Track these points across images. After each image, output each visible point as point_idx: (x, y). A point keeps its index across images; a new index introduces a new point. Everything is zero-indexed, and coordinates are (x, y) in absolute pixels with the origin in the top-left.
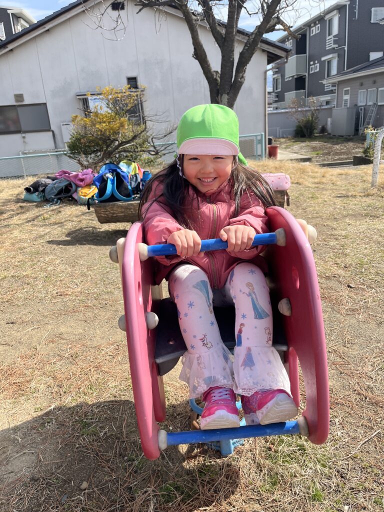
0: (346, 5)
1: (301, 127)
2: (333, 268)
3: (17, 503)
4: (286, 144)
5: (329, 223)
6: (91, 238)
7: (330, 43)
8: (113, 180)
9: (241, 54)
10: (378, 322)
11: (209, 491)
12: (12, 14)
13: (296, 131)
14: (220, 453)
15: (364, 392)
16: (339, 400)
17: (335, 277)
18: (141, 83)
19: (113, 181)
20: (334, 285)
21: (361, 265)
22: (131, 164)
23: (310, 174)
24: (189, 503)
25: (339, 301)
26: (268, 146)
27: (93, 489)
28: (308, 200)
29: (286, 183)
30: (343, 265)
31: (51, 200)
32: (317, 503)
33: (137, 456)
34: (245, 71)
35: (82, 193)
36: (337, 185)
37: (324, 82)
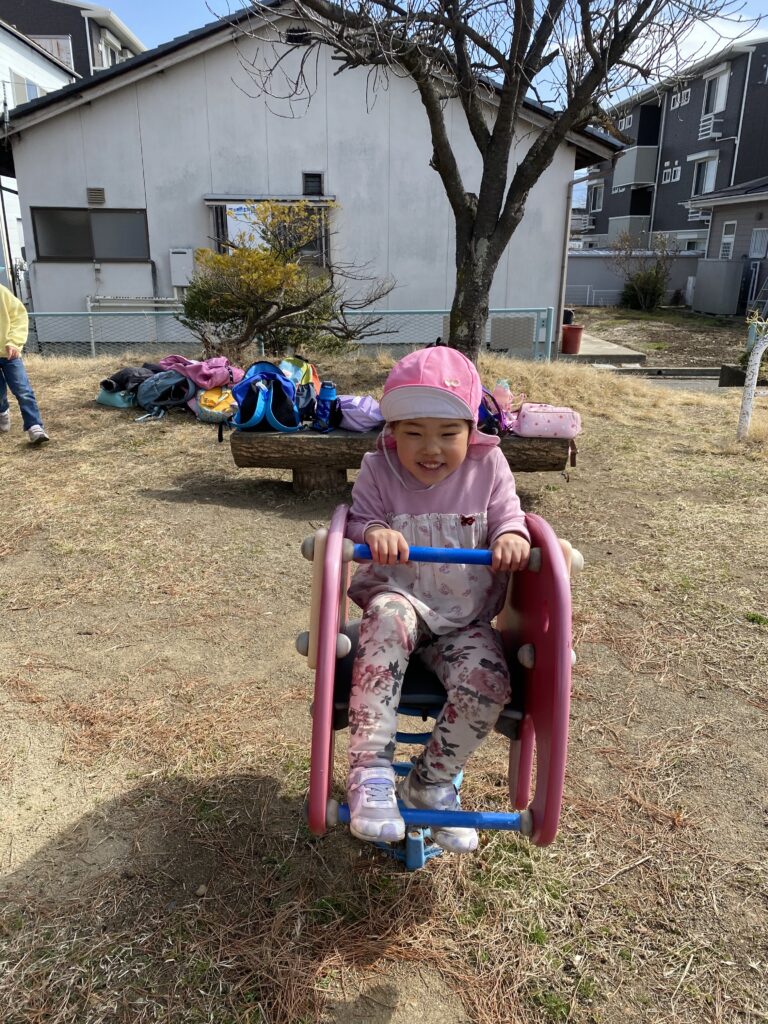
0: (748, 53)
1: (633, 289)
2: (636, 589)
3: (101, 908)
4: (600, 322)
5: (645, 501)
6: (219, 492)
7: (707, 129)
8: (268, 393)
9: (520, 169)
10: (688, 691)
11: (383, 914)
12: (89, 19)
13: (623, 294)
14: (405, 865)
15: (639, 799)
16: (598, 806)
17: (634, 605)
18: (330, 186)
19: (267, 395)
20: (631, 620)
21: (684, 588)
22: (302, 365)
23: (632, 398)
24: (353, 928)
25: (633, 649)
26: (562, 325)
27: (214, 896)
28: (616, 453)
29: (573, 426)
30: (654, 584)
31: (147, 407)
32: (535, 947)
33: (281, 857)
34: (524, 200)
35: (205, 401)
36: (677, 426)
37: (688, 205)
